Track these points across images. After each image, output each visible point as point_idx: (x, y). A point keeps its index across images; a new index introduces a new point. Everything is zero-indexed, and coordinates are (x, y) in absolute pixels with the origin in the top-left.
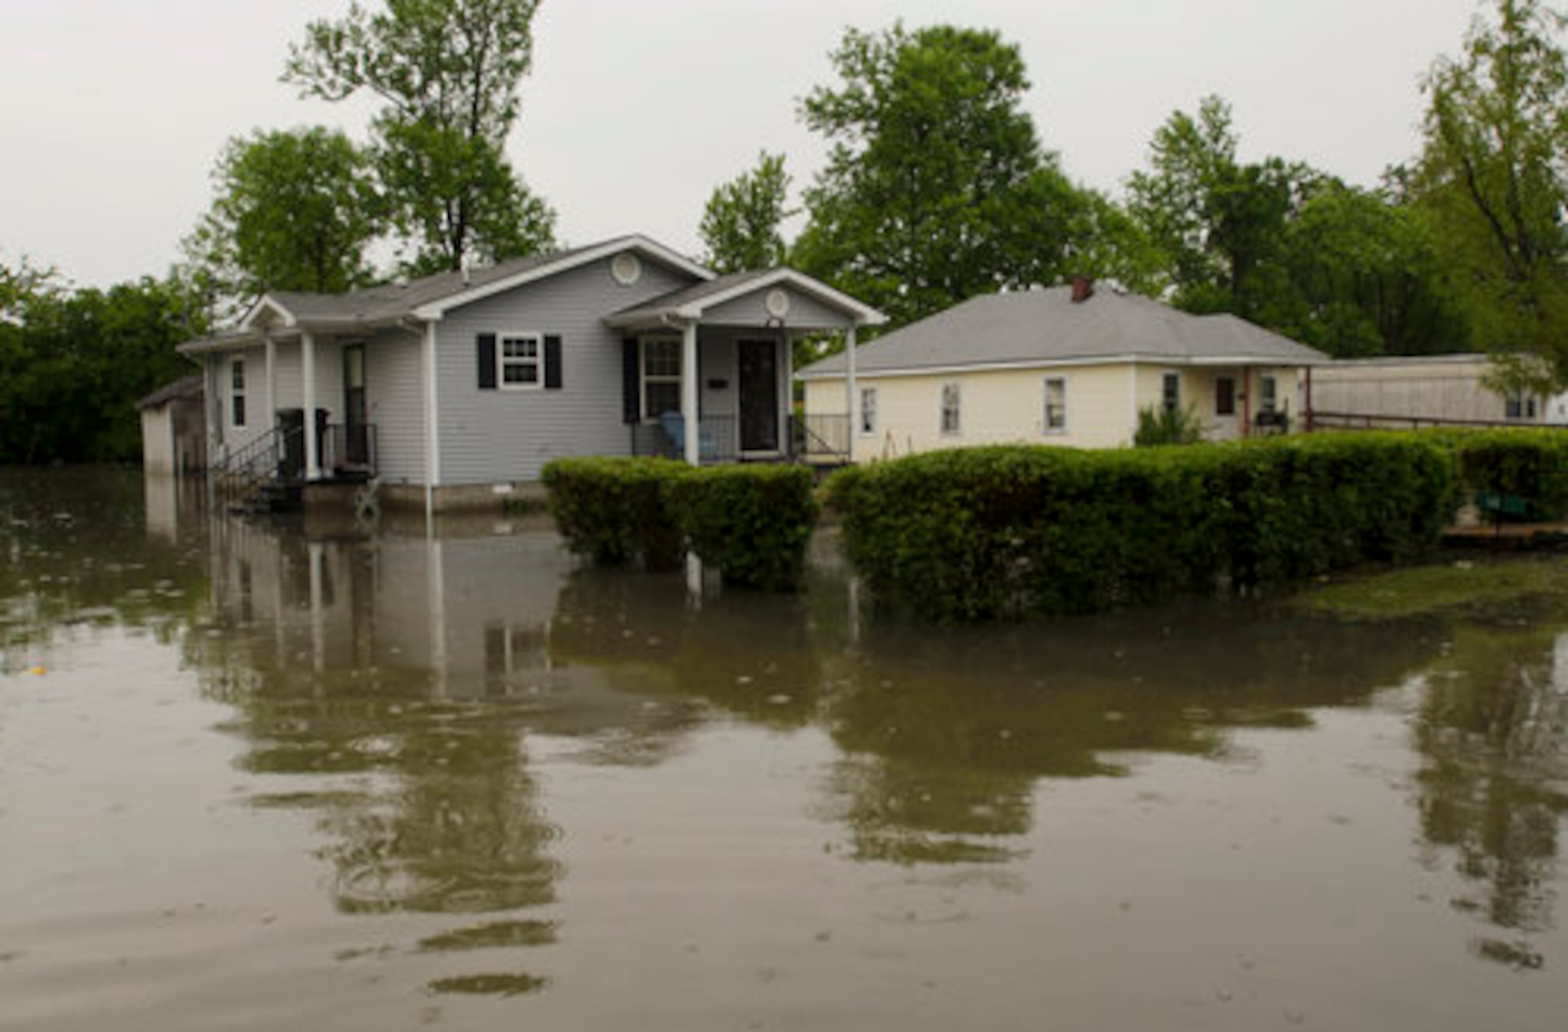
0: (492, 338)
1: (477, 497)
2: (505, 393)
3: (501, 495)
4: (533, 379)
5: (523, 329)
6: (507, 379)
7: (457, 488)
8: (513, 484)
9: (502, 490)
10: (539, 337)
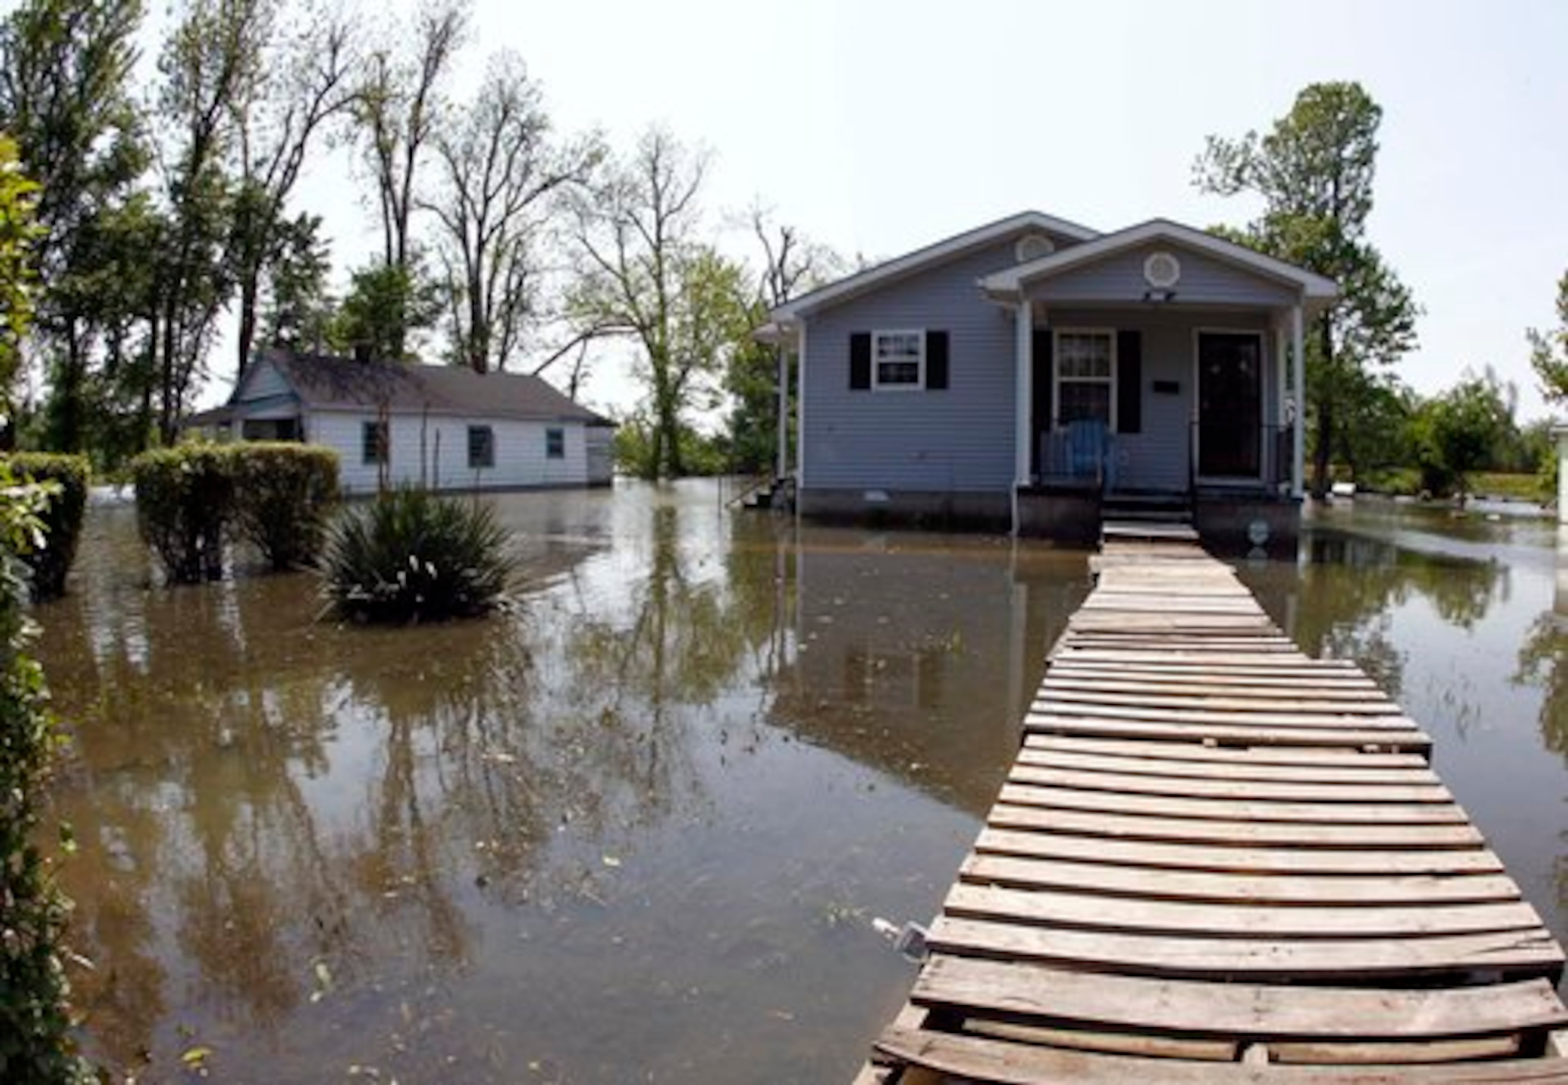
0: (867, 337)
1: (844, 504)
2: (879, 394)
3: (872, 502)
4: (914, 379)
5: (902, 326)
6: (882, 379)
7: (824, 492)
8: (889, 493)
9: (876, 497)
10: (922, 334)
